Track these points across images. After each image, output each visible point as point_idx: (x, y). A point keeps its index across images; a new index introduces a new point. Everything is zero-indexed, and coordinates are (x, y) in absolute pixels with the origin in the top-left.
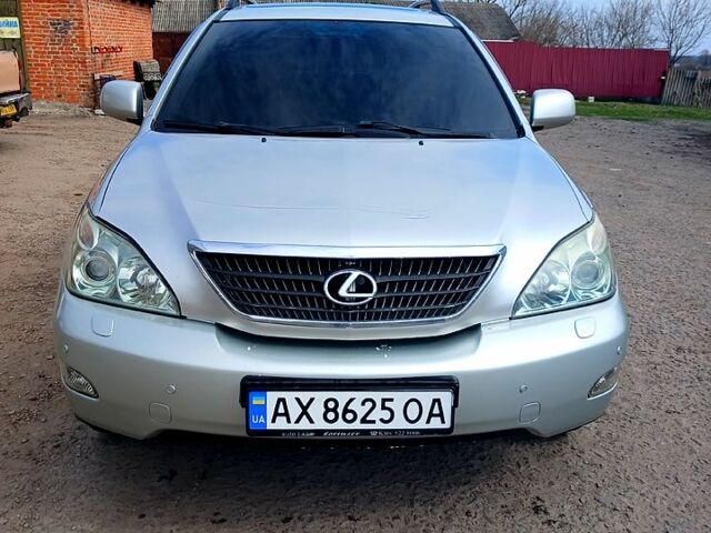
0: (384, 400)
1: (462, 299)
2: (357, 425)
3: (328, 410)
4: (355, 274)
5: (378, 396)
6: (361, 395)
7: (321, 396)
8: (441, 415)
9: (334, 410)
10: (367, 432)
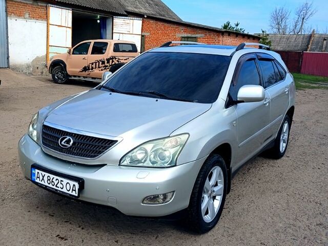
0: (61, 181)
1: (98, 153)
2: (54, 187)
3: (48, 180)
4: (68, 138)
5: (60, 179)
6: (56, 177)
7: (47, 174)
8: (75, 190)
9: (50, 180)
10: (57, 190)
